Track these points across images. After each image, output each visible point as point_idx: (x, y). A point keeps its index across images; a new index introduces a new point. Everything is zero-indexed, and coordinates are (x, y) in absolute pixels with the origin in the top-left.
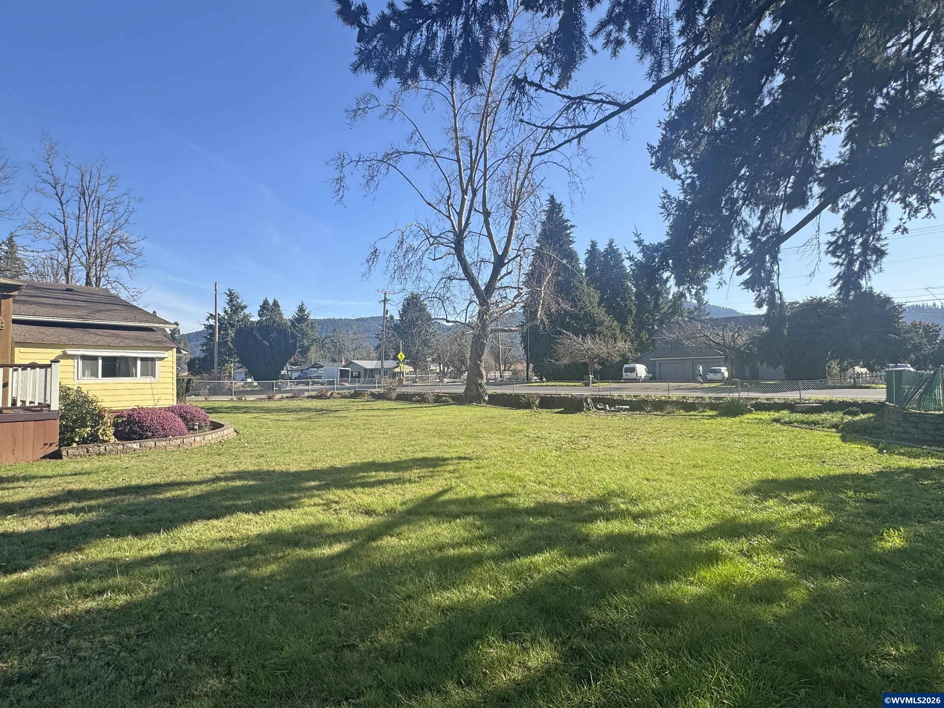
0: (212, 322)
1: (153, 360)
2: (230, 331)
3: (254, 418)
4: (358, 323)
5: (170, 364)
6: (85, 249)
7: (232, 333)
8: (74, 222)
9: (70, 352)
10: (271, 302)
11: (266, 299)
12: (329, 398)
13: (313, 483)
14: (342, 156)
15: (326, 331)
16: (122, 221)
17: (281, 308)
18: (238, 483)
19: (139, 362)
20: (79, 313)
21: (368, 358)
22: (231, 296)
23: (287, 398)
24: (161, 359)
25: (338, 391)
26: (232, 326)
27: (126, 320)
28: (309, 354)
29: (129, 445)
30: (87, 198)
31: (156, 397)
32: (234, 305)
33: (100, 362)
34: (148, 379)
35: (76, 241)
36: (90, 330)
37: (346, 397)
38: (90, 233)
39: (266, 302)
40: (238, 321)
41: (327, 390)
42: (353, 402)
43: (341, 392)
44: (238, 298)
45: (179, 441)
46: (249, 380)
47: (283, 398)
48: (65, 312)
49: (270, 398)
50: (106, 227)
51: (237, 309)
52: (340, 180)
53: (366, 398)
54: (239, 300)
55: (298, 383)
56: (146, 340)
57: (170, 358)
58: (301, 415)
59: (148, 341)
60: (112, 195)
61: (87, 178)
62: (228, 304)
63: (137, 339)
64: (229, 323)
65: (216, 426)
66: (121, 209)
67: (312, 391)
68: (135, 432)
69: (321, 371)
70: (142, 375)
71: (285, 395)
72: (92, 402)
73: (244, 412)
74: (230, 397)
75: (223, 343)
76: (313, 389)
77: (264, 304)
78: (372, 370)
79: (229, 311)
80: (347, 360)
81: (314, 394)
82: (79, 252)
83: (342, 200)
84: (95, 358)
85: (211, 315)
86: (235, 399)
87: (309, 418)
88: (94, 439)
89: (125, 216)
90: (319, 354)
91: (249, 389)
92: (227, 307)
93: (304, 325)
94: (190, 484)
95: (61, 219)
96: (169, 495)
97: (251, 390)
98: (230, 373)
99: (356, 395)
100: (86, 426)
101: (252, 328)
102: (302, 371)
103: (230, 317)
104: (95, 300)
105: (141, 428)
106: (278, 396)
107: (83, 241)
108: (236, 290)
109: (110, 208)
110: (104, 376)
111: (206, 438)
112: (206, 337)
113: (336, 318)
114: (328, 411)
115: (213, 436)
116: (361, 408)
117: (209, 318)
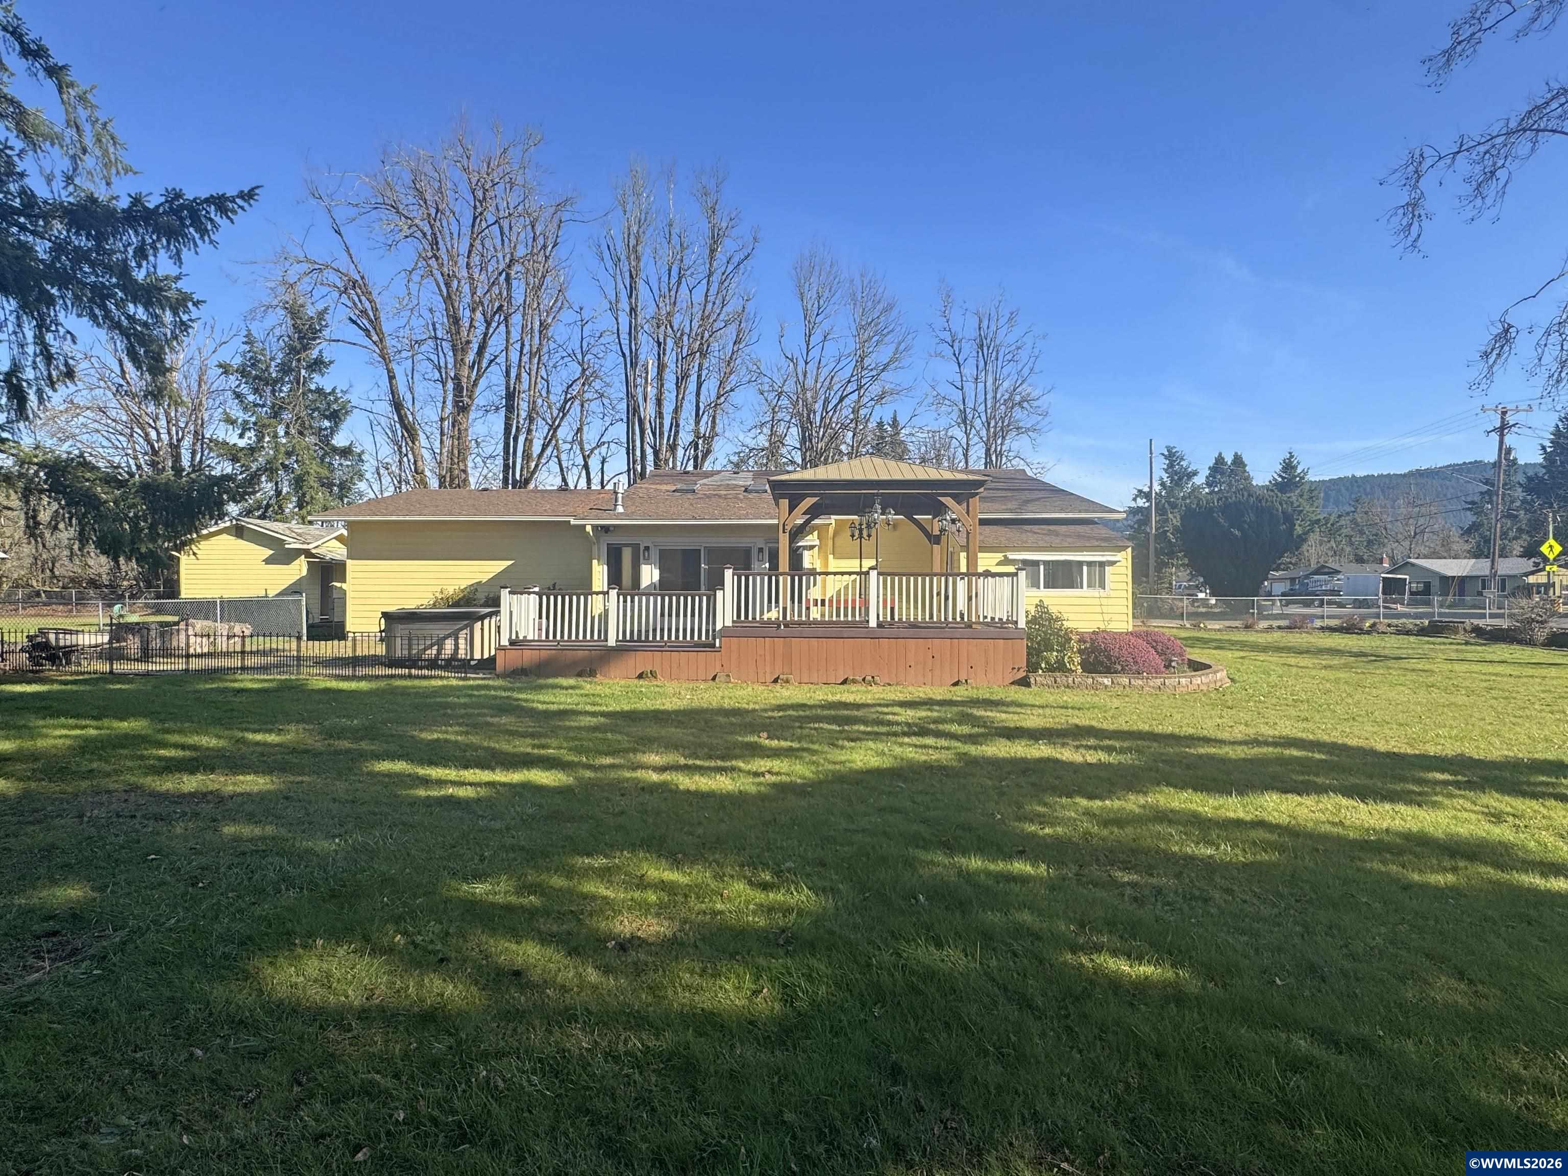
0: (1141, 502)
1: (1102, 564)
2: (1170, 516)
3: (1242, 658)
4: (1420, 480)
5: (1123, 570)
6: (984, 419)
7: (1175, 519)
8: (973, 386)
9: (1012, 556)
10: (1229, 459)
11: (1220, 454)
12: (1368, 633)
13: (1439, 776)
14: (1417, 155)
15: (1337, 503)
16: (1026, 371)
17: (1247, 468)
18: (1295, 753)
19: (1085, 568)
20: (1010, 506)
21: (1445, 552)
22: (1172, 456)
23: (1279, 627)
24: (1112, 563)
25: (1389, 621)
26: (1173, 506)
27: (1062, 510)
28: (1305, 547)
29: (1100, 680)
30: (985, 349)
31: (1107, 617)
32: (1176, 473)
33: (1042, 567)
34: (1096, 592)
35: (974, 409)
36: (1026, 527)
37: (1408, 633)
38: (989, 396)
39: (1220, 460)
40: (1184, 498)
41: (1363, 618)
42: (1428, 643)
43: (1395, 622)
44: (1182, 459)
45: (1159, 682)
46: (1201, 595)
47: (1271, 628)
48: (996, 506)
49: (1248, 627)
50: (1006, 385)
51: (1180, 479)
52: (1413, 205)
53: (1461, 637)
54: (1184, 463)
55: (1288, 603)
56: (1089, 538)
57: (1124, 563)
58: (1326, 660)
59: (1094, 538)
60: (1011, 339)
61: (985, 324)
62: (1166, 471)
63: (1079, 536)
64: (1169, 503)
65: (1197, 667)
66: (1023, 355)
67: (1329, 617)
68: (1101, 663)
69: (1338, 581)
70: (1089, 586)
71: (1275, 623)
72: (1058, 619)
73: (1216, 648)
74: (1181, 622)
75: (1161, 536)
76: (1331, 614)
77: (1216, 463)
78: (1462, 580)
79: (1168, 484)
80: (1392, 558)
81: (1333, 623)
82: (978, 423)
83: (1418, 244)
84: (1036, 563)
85: (1140, 491)
86: (1188, 626)
87: (1346, 666)
88: (1060, 667)
89: (1030, 364)
90: (1325, 548)
91: (1203, 610)
92: (1165, 476)
93: (1294, 496)
94: (1221, 742)
95: (959, 385)
96: (1202, 751)
97: (1206, 613)
98: (1171, 584)
99: (1435, 630)
100: (1052, 650)
101: (1211, 509)
102: (1293, 580)
103: (1170, 491)
104: (1017, 486)
105: (1109, 657)
106: (1263, 624)
107: (982, 408)
108: (1180, 447)
109: (1009, 357)
110: (1047, 586)
111: (1194, 681)
112: (1132, 527)
113: (1359, 474)
114: (1378, 658)
115: (1200, 680)
116: (1454, 656)
117: (1137, 496)
